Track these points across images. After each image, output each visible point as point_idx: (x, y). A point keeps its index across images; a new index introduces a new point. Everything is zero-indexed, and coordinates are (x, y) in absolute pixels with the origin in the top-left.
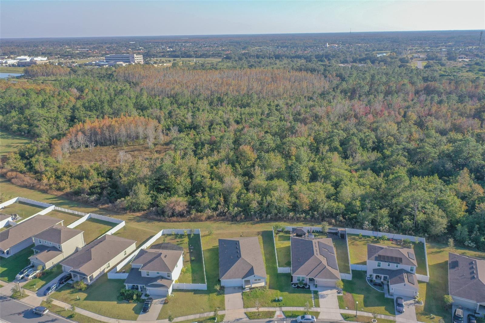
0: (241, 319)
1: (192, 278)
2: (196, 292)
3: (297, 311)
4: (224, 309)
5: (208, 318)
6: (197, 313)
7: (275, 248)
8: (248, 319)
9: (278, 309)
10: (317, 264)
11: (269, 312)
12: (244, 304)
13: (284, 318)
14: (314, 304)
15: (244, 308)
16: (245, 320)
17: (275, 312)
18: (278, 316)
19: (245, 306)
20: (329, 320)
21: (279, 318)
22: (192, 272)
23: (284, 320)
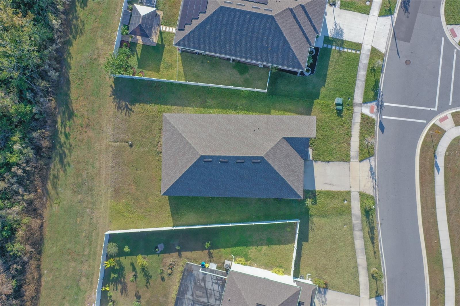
0: (371, 169)
1: (262, 245)
2: (304, 238)
3: (367, 81)
4: (349, 193)
5: (364, 218)
6: (352, 234)
7: (183, 82)
8: (372, 159)
9: (357, 109)
10: (292, 19)
11: (361, 124)
12: (342, 160)
13: (378, 105)
14: (354, 52)
15: (349, 161)
16: (373, 164)
17: (362, 114)
18: (372, 111)
19: (346, 158)
20: (389, 37)
21: (375, 110)
22: (246, 245)
23: (382, 105)
